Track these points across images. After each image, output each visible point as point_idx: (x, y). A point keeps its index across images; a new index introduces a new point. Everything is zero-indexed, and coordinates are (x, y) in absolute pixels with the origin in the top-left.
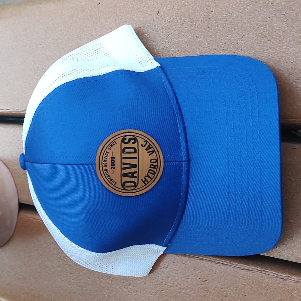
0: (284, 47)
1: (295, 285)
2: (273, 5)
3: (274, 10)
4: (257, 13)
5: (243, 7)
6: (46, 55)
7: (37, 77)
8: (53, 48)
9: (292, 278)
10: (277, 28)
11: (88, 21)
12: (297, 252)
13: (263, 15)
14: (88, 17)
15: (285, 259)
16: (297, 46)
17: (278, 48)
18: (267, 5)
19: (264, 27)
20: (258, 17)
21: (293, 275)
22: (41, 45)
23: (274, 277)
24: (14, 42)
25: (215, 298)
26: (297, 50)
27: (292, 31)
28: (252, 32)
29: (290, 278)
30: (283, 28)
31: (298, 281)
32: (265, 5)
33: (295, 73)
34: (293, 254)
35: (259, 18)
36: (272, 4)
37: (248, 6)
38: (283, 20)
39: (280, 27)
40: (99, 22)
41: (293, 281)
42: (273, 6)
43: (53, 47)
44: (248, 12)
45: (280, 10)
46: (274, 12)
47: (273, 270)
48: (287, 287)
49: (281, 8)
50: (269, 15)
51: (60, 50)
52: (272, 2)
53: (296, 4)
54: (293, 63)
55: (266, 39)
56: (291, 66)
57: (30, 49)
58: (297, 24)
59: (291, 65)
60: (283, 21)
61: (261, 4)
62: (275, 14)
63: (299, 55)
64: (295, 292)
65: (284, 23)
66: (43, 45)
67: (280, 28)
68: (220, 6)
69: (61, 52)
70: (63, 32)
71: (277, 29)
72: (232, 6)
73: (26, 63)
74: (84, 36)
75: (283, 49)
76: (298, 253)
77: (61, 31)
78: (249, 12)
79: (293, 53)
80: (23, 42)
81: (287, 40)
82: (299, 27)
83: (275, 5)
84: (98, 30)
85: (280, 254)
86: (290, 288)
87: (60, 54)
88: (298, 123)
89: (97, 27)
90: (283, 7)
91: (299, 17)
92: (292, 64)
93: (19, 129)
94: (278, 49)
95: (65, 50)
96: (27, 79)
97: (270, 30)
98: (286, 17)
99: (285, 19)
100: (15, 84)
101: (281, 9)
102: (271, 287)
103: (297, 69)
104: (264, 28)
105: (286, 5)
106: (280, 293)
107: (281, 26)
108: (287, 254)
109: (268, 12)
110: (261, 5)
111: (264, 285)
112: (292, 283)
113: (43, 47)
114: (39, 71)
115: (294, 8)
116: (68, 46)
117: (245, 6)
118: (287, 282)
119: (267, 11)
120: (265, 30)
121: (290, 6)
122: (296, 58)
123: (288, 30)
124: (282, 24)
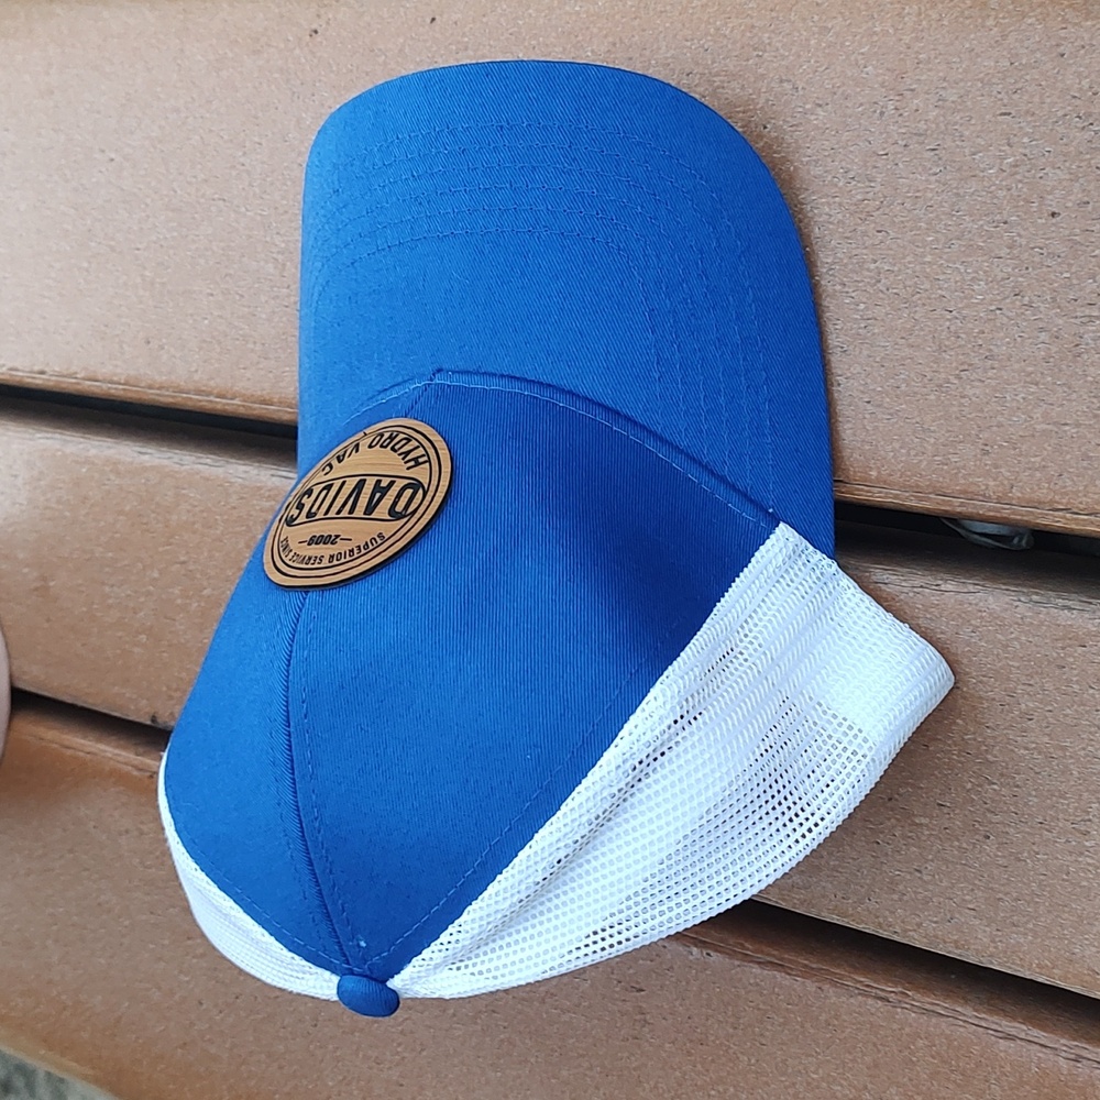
0: (928, 259)
1: (921, 1020)
2: (901, 115)
3: (904, 131)
4: (846, 136)
5: (800, 110)
6: (122, 190)
7: (85, 265)
8: (146, 169)
9: (914, 1000)
10: (908, 192)
11: (273, 87)
12: (935, 919)
13: (867, 143)
14: (276, 75)
15: (896, 938)
16: (970, 259)
17: (909, 259)
18: (882, 113)
19: (867, 184)
20: (852, 149)
21: (917, 989)
22: (103, 151)
23: (856, 991)
24: (7, 130)
25: (667, 1045)
26: (969, 273)
27: (956, 208)
28: (828, 196)
29: (907, 1000)
30: (930, 195)
31: (933, 1011)
32: (875, 112)
33: (960, 346)
34: (919, 925)
35: (851, 152)
36: (896, 109)
37: (820, 106)
38: (930, 169)
39: (918, 191)
40: (314, 98)
41: (915, 1009)
42: (900, 118)
43: (146, 166)
44: (817, 128)
45: (920, 135)
46: (903, 140)
47: (856, 970)
48: (895, 1026)
49: (925, 127)
50: (885, 146)
51: (171, 177)
52: (898, 103)
53: (973, 122)
54: (954, 313)
55: (873, 225)
56: (948, 323)
57: (63, 162)
58: (973, 185)
59: (948, 320)
60: (931, 172)
61: (861, 105)
62: (905, 146)
63: (973, 290)
64: (920, 1043)
65: (933, 178)
66: (113, 156)
67: (917, 194)
68: (726, 96)
69: (175, 185)
70: (183, 115)
71: (908, 197)
72: (768, 100)
73: (48, 209)
74: (256, 139)
75: (924, 263)
76: (936, 922)
77: (177, 111)
78: (821, 128)
79: (956, 282)
80: (39, 135)
81: (939, 235)
82: (980, 199)
83: (906, 114)
84: (309, 126)
85: (881, 920)
86: (907, 1030)
87: (172, 193)
88: (959, 510)
89: (304, 115)
90: (934, 126)
91: (981, 166)
92: (949, 317)
93: (19, 435)
94: (910, 263)
95: (189, 179)
96: (52, 267)
97: (885, 197)
98: (940, 159)
99: (938, 166)
100: (5, 278)
101: (927, 130)
102: (845, 1024)
103: (963, 336)
104: (867, 187)
105: (942, 119)
106: (875, 1045)
107: (920, 188)
108: (903, 922)
109: (884, 136)
110: (860, 109)
111: (823, 1017)
112: (913, 1015)
113: (112, 160)
114: (93, 244)
115: (967, 133)
116: (199, 166)
117: (808, 106)
118: (899, 1010)
119: (881, 133)
120: (870, 195)
121: (956, 123)
122: (965, 298)
123: (944, 204)
124: (927, 180)
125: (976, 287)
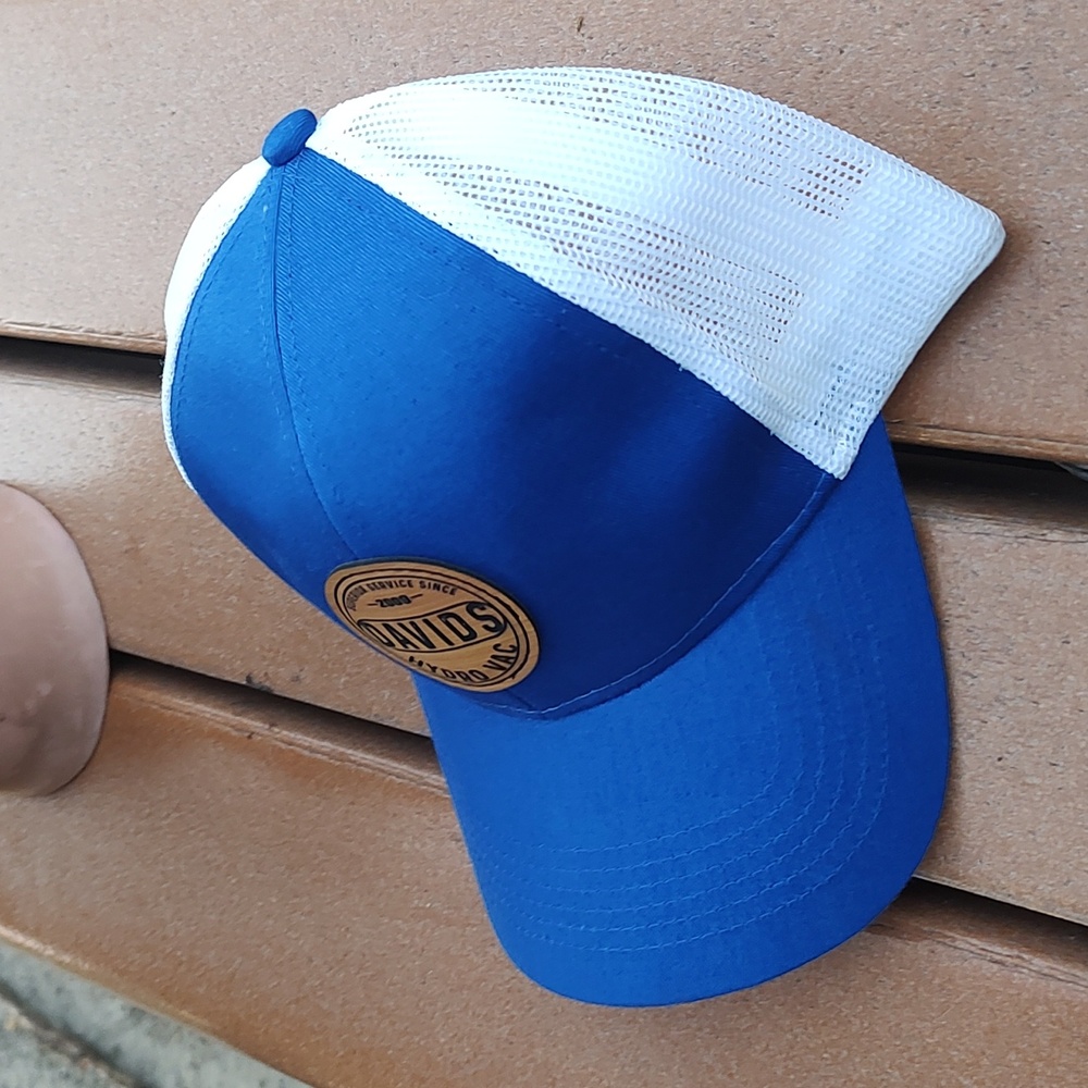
0: (1022, 187)
1: (1039, 986)
2: (987, 32)
3: (990, 49)
4: (929, 57)
5: (879, 31)
6: (186, 144)
7: (154, 222)
8: (207, 122)
9: (1031, 964)
10: (998, 115)
11: (330, 31)
12: (1051, 882)
13: (952, 65)
14: (332, 18)
15: (1010, 901)
16: (1068, 186)
17: (1001, 187)
18: (967, 31)
19: (953, 108)
20: (935, 71)
21: (1035, 951)
22: (164, 105)
23: (971, 955)
24: (68, 87)
25: (777, 1007)
26: (1066, 201)
27: (1051, 131)
28: (912, 123)
29: (1025, 964)
30: (1021, 118)
31: (1051, 976)
32: (959, 30)
33: (1059, 281)
34: (1034, 888)
35: (935, 74)
36: (983, 26)
37: (900, 26)
38: (1022, 90)
39: (1009, 114)
40: (372, 40)
41: (1033, 974)
42: (987, 36)
43: (207, 118)
44: (897, 50)
45: (1010, 52)
46: (991, 59)
47: (969, 933)
48: (1012, 992)
49: (1014, 44)
50: (972, 66)
51: (233, 129)
52: (984, 20)
53: (1066, 36)
54: (1052, 244)
55: (961, 153)
56: (1045, 256)
57: (125, 117)
58: (1068, 106)
59: (1047, 252)
60: (1023, 93)
61: (944, 23)
62: (994, 65)
63: (1072, 219)
64: (1039, 1009)
65: (1024, 100)
66: (174, 109)
67: (1008, 118)
68: (799, 19)
69: (238, 136)
70: (241, 64)
71: (1000, 121)
72: (843, 24)
73: (113, 166)
74: (316, 86)
75: (1017, 191)
76: (1052, 885)
77: (236, 60)
78: (901, 50)
79: (1053, 211)
80: (100, 90)
81: (1034, 161)
82: (1076, 120)
83: (993, 31)
84: (368, 70)
85: (994, 883)
86: (1025, 995)
87: (234, 146)
88: (1064, 454)
89: (362, 59)
90: (1023, 42)
91: (1077, 84)
92: (1046, 249)
93: (100, 397)
94: (1002, 191)
95: (251, 131)
96: (120, 225)
97: (973, 121)
98: (1032, 78)
99: (1029, 86)
100: (77, 239)
101: (1016, 47)
102: (960, 989)
103: (1063, 269)
104: (954, 111)
105: (1032, 35)
106: (992, 1010)
107: (1011, 110)
108: (1017, 884)
109: (970, 55)
110: (943, 28)
111: (937, 981)
112: (1031, 980)
113: (174, 113)
114: (160, 201)
115: (1059, 49)
116: (261, 117)
117: (887, 27)
118: (1016, 975)
119: (967, 53)
120: (957, 121)
121: (1047, 39)
122: (1063, 227)
123: (1039, 128)
124: (1018, 102)
125: (1074, 216)
